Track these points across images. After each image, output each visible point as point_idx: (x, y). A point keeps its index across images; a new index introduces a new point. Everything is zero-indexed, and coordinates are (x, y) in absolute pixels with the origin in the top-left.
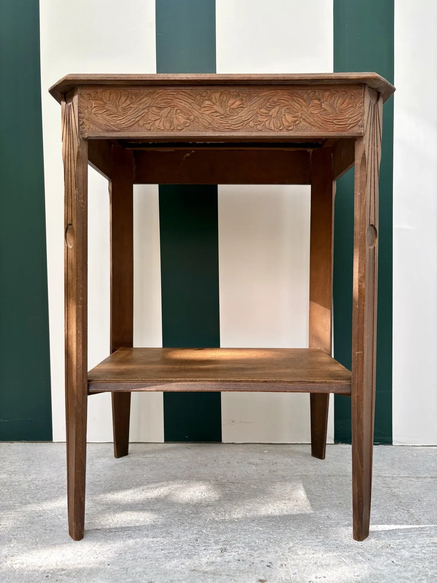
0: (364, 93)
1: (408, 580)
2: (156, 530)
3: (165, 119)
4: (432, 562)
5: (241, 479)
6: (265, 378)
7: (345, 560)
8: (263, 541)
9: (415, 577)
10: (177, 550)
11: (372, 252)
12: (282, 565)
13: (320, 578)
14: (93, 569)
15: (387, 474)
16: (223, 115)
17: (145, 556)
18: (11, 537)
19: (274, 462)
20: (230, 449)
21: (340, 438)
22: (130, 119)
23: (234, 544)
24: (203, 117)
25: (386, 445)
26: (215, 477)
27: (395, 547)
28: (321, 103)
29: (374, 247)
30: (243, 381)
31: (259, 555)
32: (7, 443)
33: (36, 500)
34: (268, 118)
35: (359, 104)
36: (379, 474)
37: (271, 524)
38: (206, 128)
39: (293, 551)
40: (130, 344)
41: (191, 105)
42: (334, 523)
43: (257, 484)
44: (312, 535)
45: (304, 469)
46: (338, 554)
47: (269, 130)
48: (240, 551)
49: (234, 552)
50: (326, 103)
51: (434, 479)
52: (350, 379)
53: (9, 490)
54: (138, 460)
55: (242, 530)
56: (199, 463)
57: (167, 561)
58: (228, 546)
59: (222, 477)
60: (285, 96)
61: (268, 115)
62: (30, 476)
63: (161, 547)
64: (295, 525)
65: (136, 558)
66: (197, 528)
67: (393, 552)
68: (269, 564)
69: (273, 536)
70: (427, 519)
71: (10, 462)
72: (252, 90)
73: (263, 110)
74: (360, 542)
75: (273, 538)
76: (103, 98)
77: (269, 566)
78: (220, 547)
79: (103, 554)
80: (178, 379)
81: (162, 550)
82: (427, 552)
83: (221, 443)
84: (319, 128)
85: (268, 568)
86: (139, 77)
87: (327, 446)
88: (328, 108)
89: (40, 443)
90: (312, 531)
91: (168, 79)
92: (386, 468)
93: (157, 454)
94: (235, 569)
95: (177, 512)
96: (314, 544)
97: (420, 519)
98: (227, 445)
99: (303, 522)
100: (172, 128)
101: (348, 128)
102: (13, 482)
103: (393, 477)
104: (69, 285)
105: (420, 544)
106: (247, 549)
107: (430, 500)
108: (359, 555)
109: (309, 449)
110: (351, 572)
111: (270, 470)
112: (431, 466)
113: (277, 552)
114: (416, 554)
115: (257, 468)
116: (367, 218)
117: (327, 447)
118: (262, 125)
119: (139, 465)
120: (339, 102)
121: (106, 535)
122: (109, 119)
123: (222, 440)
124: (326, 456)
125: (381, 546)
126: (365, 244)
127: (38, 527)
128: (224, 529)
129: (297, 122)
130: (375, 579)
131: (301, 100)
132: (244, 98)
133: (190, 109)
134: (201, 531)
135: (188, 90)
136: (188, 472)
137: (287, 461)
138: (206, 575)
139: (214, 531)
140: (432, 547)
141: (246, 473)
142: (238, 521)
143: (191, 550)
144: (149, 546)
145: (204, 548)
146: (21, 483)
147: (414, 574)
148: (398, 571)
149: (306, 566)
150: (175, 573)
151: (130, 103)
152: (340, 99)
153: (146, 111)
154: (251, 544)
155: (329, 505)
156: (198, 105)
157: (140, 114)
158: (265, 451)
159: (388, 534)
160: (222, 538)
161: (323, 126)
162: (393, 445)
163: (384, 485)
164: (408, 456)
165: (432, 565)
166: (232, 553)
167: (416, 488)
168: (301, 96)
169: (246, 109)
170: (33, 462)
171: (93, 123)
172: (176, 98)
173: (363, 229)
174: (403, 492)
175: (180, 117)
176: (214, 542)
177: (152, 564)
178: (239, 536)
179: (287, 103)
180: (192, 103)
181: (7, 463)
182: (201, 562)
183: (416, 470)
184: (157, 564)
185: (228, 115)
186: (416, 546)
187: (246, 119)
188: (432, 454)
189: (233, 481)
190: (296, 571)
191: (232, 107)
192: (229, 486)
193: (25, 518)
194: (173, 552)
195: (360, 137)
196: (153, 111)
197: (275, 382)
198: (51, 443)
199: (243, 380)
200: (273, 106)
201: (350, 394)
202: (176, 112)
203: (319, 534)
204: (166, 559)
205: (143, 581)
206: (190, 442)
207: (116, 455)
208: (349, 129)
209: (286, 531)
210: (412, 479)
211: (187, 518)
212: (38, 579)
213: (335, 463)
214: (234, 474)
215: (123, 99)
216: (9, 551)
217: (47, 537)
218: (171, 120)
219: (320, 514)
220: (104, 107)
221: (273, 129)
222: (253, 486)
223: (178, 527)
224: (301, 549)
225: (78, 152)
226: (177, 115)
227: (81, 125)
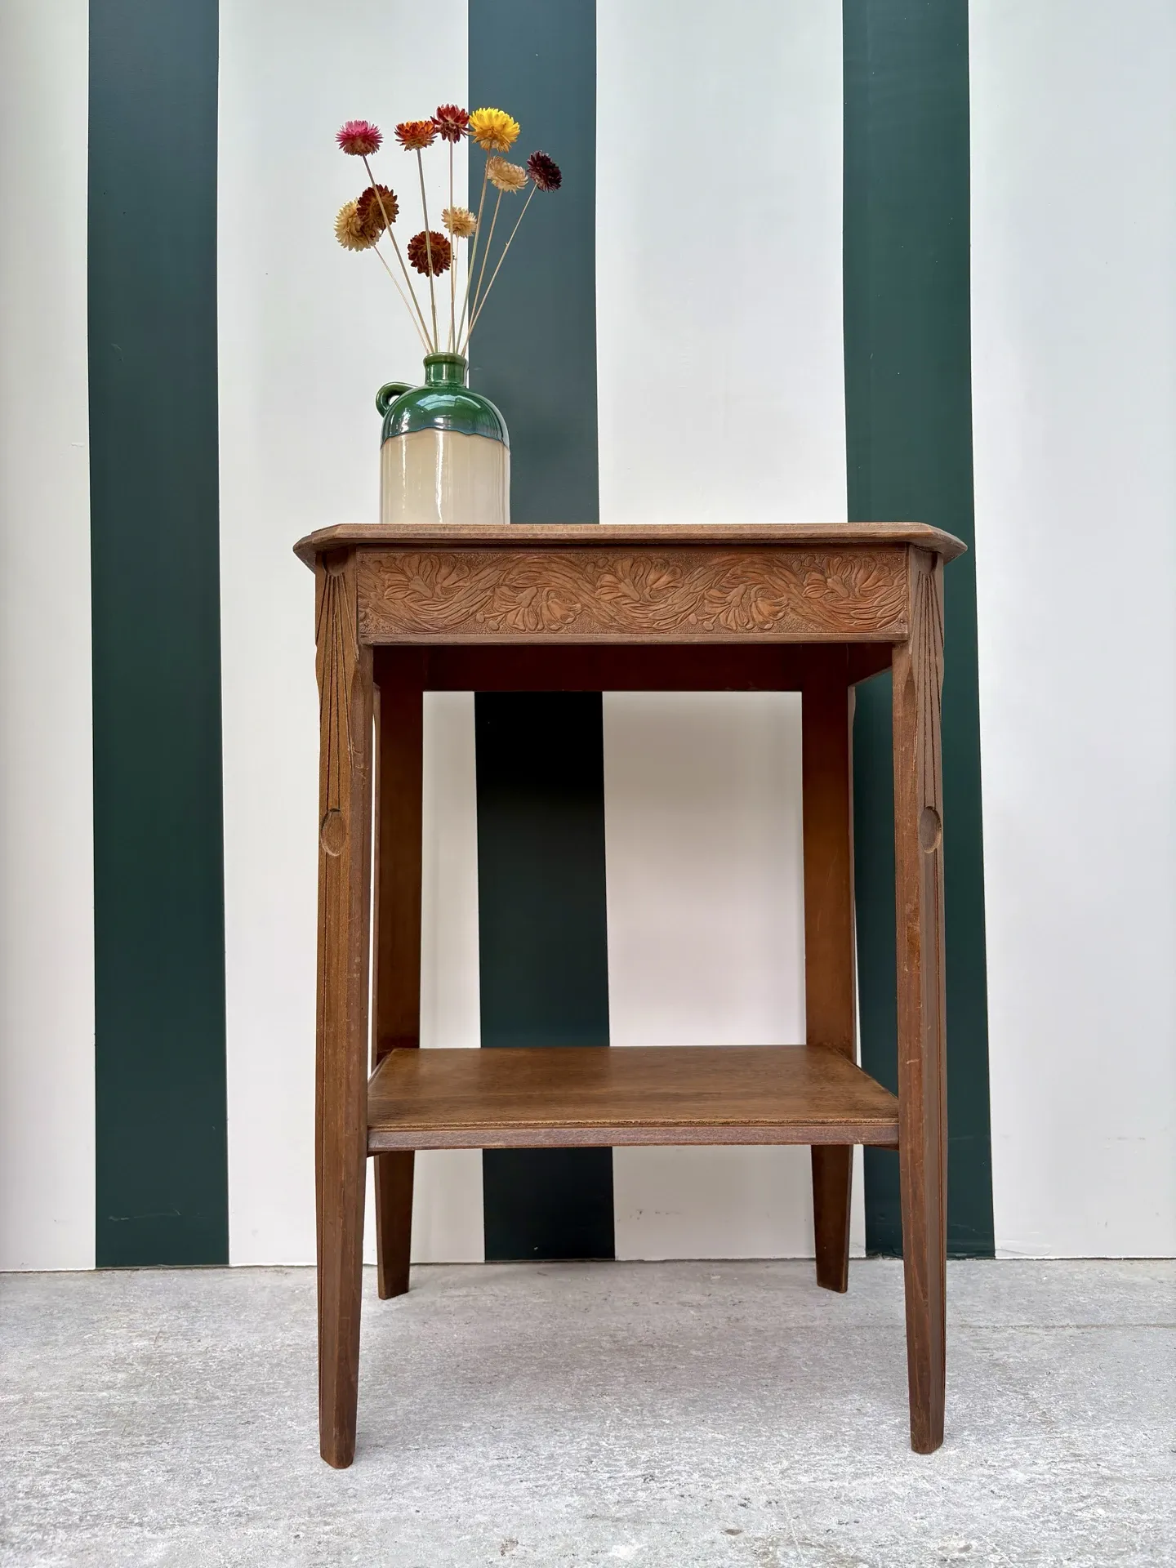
0: (907, 560)
1: (1021, 1523)
2: (501, 1444)
3: (527, 610)
4: (1071, 1490)
5: (668, 1337)
6: (725, 1115)
7: (896, 1491)
8: (728, 1460)
9: (1035, 1518)
10: (554, 1480)
11: (931, 859)
12: (770, 1503)
13: (847, 1523)
14: (387, 1520)
15: (983, 1321)
16: (637, 602)
17: (489, 1492)
18: (198, 1466)
19: (736, 1301)
20: (635, 1275)
21: (880, 1244)
22: (459, 608)
23: (668, 1466)
24: (598, 606)
25: (981, 1259)
26: (611, 1336)
27: (997, 1464)
28: (826, 579)
29: (936, 850)
30: (681, 1122)
31: (721, 1485)
32: (123, 1272)
33: (230, 1392)
34: (725, 608)
35: (898, 581)
36: (966, 1321)
37: (741, 1428)
38: (607, 627)
39: (790, 1477)
40: (412, 1040)
41: (576, 582)
42: (872, 1422)
43: (703, 1348)
44: (828, 1446)
45: (803, 1313)
46: (881, 1480)
47: (725, 631)
48: (683, 1479)
49: (671, 1481)
50: (835, 577)
51: (1083, 1330)
52: (897, 1115)
53: (161, 1372)
54: (433, 1303)
55: (682, 1439)
56: (570, 1306)
57: (537, 1502)
58: (656, 1471)
59: (625, 1334)
60: (757, 566)
61: (723, 601)
62: (199, 1341)
63: (518, 1477)
64: (791, 1428)
65: (472, 1497)
66: (588, 1439)
67: (993, 1473)
68: (744, 1501)
69: (748, 1449)
70: (1064, 1410)
71: (146, 1313)
72: (694, 554)
73: (714, 592)
74: (926, 1456)
75: (748, 1453)
76: (406, 569)
77: (744, 1505)
78: (640, 1473)
79: (401, 1491)
80: (548, 1122)
81: (521, 1481)
82: (1059, 1472)
83: (614, 1261)
84: (821, 624)
85: (743, 1508)
86: (477, 534)
87: (850, 1262)
88: (838, 588)
89: (201, 1270)
90: (827, 1438)
91: (534, 538)
92: (981, 1308)
93: (473, 1289)
94: (676, 1512)
95: (540, 1408)
96: (833, 1462)
97: (1049, 1410)
98: (629, 1266)
99: (807, 1422)
100: (540, 627)
101: (879, 625)
102: (167, 1355)
103: (994, 1327)
104: (329, 931)
105: (1047, 1458)
106: (696, 1476)
107: (1073, 1374)
108: (924, 1481)
109: (811, 1271)
110: (908, 1511)
111: (729, 1318)
112: (1078, 1301)
113: (757, 1479)
114: (1038, 1476)
115: (699, 1314)
116: (920, 796)
117: (852, 1266)
118: (712, 621)
119: (436, 1313)
120: (859, 576)
121: (397, 1456)
122: (417, 608)
123: (616, 1254)
124: (849, 1287)
125: (968, 1463)
126: (917, 847)
127: (251, 1446)
128: (643, 1440)
129: (781, 614)
130: (956, 1524)
131: (787, 573)
132: (678, 570)
133: (574, 591)
134: (598, 1444)
135: (571, 555)
136: (549, 1326)
137: (765, 1297)
138: (620, 1524)
139: (624, 1442)
140: (1072, 1462)
141: (675, 1325)
142: (672, 1423)
143: (583, 1479)
144: (493, 1475)
145: (608, 1475)
146: (183, 1357)
147: (1033, 1511)
148: (1003, 1508)
149: (819, 1503)
150: (557, 1522)
151: (458, 579)
152: (862, 572)
153: (488, 593)
154: (703, 1466)
155: (860, 1387)
156: (587, 582)
157: (477, 600)
158: (713, 1278)
159: (983, 1441)
160: (643, 1457)
161: (830, 621)
162: (997, 1258)
163: (975, 1345)
164: (1028, 1283)
165: (1070, 1496)
166: (667, 1483)
167: (1043, 1349)
168: (786, 565)
169: (682, 590)
170: (197, 1311)
171: (386, 616)
172: (547, 570)
173: (913, 818)
174: (1016, 1357)
175: (553, 605)
176: (627, 1464)
177: (507, 1508)
178: (676, 1451)
179: (761, 579)
180: (579, 578)
181: (137, 1315)
182: (605, 1501)
183: (1045, 1312)
184: (516, 1508)
185: (648, 601)
186: (1040, 1461)
187: (682, 609)
188: (1080, 1277)
189: (651, 1343)
190: (800, 1512)
191: (654, 586)
192: (642, 1353)
193: (217, 1428)
194: (545, 1485)
195: (903, 642)
196: (503, 594)
197: (746, 1124)
198: (225, 1270)
199: (682, 1120)
200: (733, 584)
201: (896, 1147)
202: (548, 596)
203: (841, 1443)
204: (533, 1497)
205: (495, 1538)
206: (543, 1260)
207: (384, 1292)
208: (880, 627)
209: (774, 1439)
210: (1035, 1331)
211: (562, 1419)
212: (280, 1541)
213: (869, 1300)
214: (650, 1328)
215: (444, 571)
216: (202, 1492)
217: (275, 1464)
218: (538, 611)
219: (842, 1405)
220: (408, 585)
221: (735, 628)
222: (694, 1352)
223: (547, 1437)
224: (806, 1471)
225: (356, 672)
226: (550, 602)
227: (362, 620)
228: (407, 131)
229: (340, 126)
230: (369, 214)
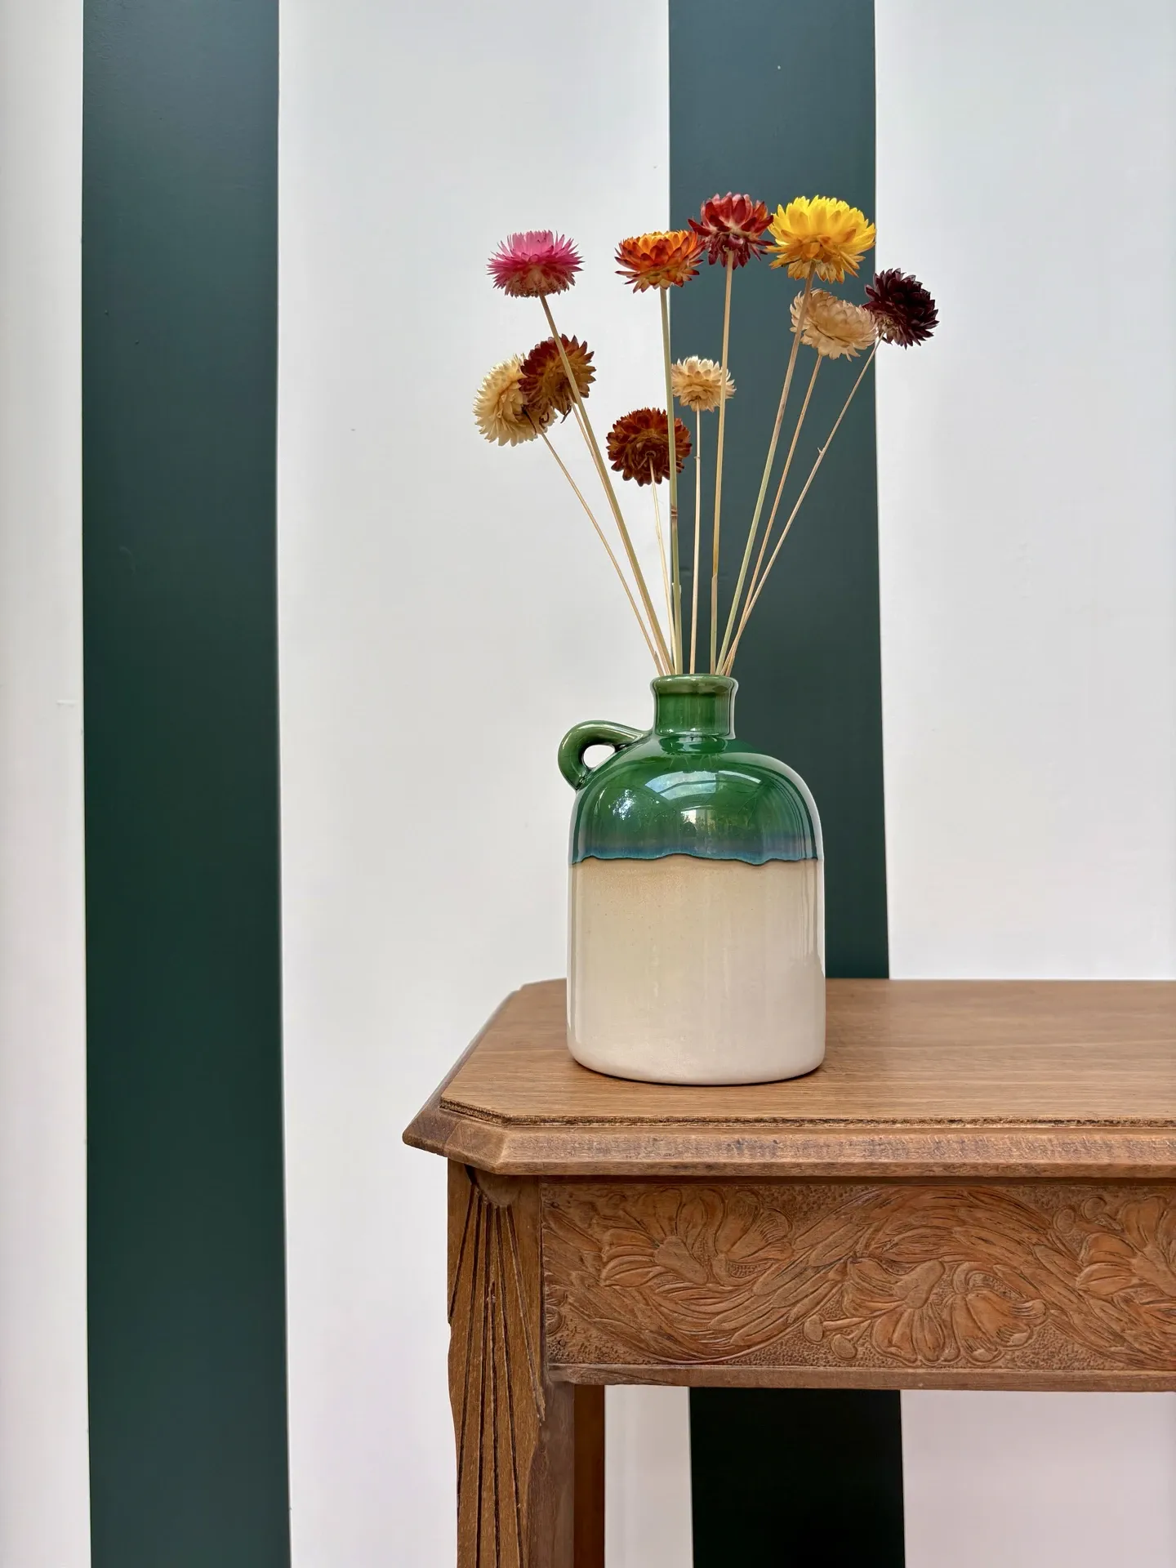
3: (918, 1312)
22: (764, 1307)
24: (1084, 1308)
38: (1104, 1357)
41: (1031, 1253)
76: (650, 1222)
100: (950, 1352)
122: (672, 1306)
133: (1026, 1272)
151: (763, 1243)
153: (831, 1274)
156: (1059, 1252)
157: (805, 1289)
171: (604, 1325)
175: (982, 1303)
180: (1037, 1244)
196: (864, 1277)
202: (966, 1281)
215: (734, 1227)
218: (945, 1316)
220: (652, 1255)
225: (541, 1447)
226: (971, 1296)
227: (553, 1332)
228: (645, 257)
229: (495, 244)
230: (541, 389)
